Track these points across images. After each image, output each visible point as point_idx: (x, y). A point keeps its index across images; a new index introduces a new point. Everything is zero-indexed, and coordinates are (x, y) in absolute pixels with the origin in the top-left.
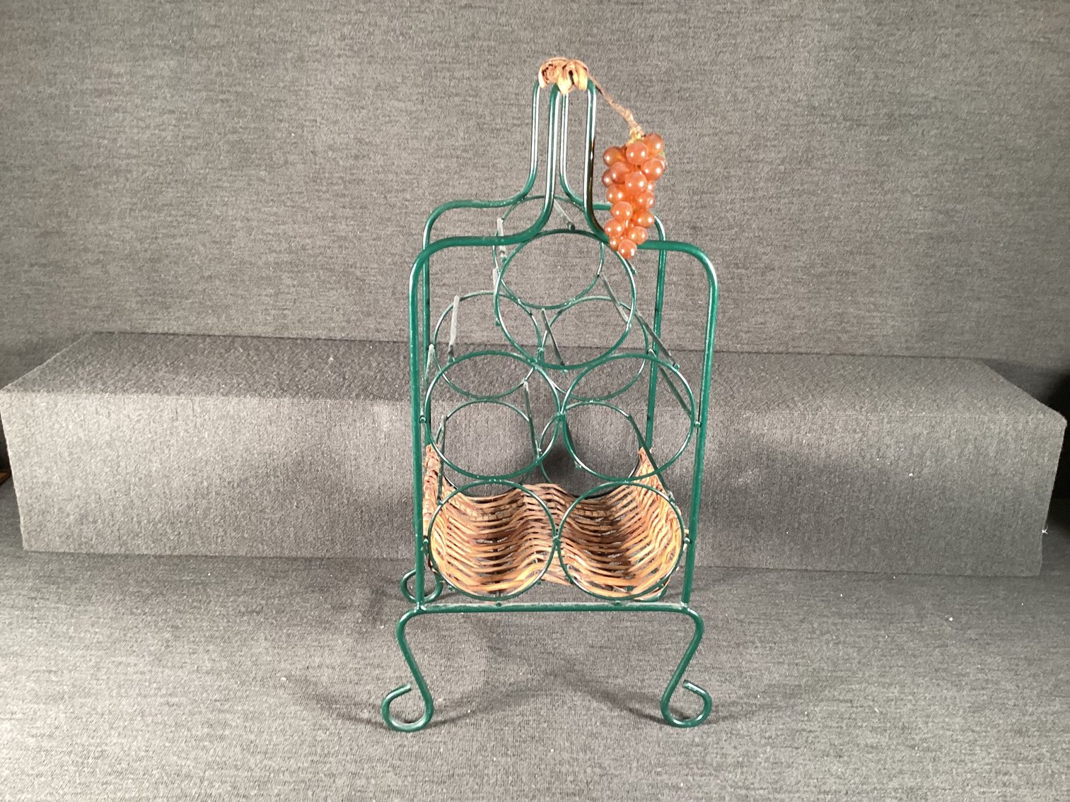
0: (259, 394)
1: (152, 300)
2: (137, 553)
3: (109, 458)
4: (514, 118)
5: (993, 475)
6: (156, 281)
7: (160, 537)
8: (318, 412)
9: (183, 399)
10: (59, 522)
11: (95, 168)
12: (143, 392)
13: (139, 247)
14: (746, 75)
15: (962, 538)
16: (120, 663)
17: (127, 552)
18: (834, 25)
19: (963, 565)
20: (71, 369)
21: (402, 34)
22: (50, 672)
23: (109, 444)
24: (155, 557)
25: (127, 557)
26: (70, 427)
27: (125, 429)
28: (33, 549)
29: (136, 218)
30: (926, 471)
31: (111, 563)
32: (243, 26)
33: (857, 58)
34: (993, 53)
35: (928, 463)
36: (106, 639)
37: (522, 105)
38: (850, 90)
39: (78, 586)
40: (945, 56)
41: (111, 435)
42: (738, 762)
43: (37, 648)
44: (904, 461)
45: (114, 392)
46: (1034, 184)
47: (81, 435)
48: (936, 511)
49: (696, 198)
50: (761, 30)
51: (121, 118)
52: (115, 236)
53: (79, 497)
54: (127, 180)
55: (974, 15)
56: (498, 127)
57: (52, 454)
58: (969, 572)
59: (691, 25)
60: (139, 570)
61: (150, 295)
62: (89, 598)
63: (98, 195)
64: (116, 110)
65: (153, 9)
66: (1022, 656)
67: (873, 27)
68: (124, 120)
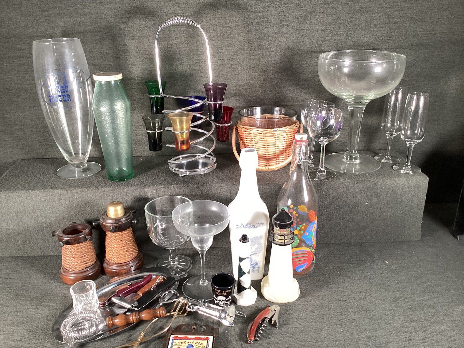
0: (96, 186)
1: (46, 144)
2: (49, 255)
3: (34, 217)
4: (196, 60)
5: (400, 202)
6: (47, 136)
7: (58, 248)
8: (121, 192)
9: (63, 191)
10: (14, 244)
11: (17, 89)
12: (46, 188)
13: (38, 122)
14: (293, 37)
15: (389, 227)
16: (46, 306)
17: (44, 255)
18: (328, 14)
19: (390, 237)
20: (14, 179)
21: (145, 26)
22: (17, 312)
23: (33, 211)
24: (56, 256)
25: (44, 256)
26: (16, 205)
27: (39, 204)
28: (4, 256)
29: (36, 110)
30: (373, 201)
31: (38, 260)
32: (77, 26)
33: (339, 28)
34: (395, 23)
35: (374, 198)
36: (39, 295)
37: (199, 54)
38: (336, 41)
39: (25, 271)
40: (375, 25)
41: (34, 208)
42: (301, 330)
43: (11, 301)
44: (364, 198)
45: (33, 189)
46: (414, 77)
47: (21, 208)
48: (378, 217)
49: (275, 89)
50: (298, 18)
51: (26, 68)
52: (28, 118)
53: (22, 234)
54: (31, 94)
55: (387, 8)
56: (189, 64)
57: (9, 217)
58: (392, 240)
59: (269, 17)
60: (50, 262)
61: (45, 142)
62: (30, 277)
63: (19, 101)
64: (24, 64)
65: (37, 20)
66: (413, 276)
67: (345, 15)
68: (28, 68)
